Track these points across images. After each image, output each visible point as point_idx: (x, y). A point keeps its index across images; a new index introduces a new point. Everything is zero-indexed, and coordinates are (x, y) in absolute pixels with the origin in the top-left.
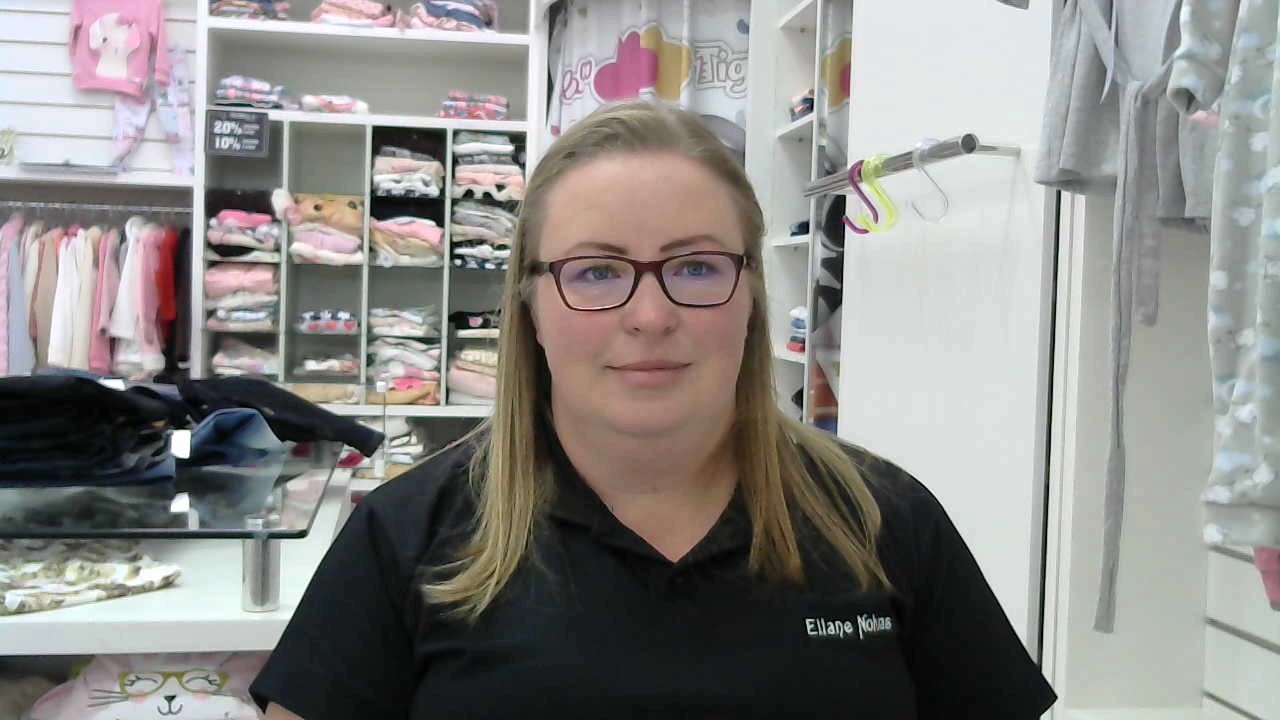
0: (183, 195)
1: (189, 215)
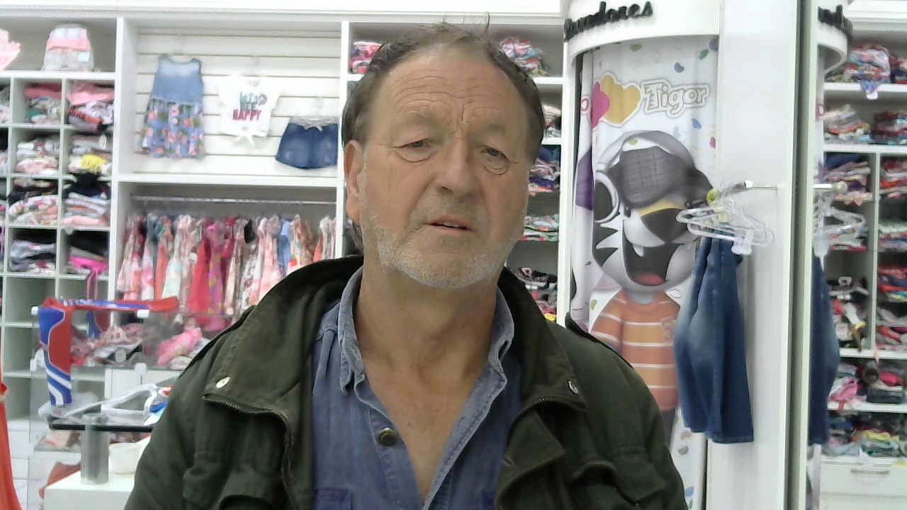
0: (330, 193)
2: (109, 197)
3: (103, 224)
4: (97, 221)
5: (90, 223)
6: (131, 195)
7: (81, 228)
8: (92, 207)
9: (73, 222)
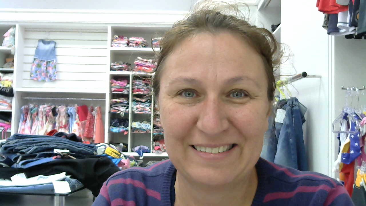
0: (103, 95)
1: (105, 101)
3: (9, 109)
5: (3, 108)
6: (21, 97)
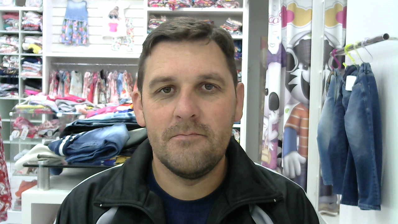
2: (42, 63)
3: (39, 75)
4: (36, 74)
5: (33, 75)
7: (29, 77)
8: (34, 67)
9: (26, 75)
